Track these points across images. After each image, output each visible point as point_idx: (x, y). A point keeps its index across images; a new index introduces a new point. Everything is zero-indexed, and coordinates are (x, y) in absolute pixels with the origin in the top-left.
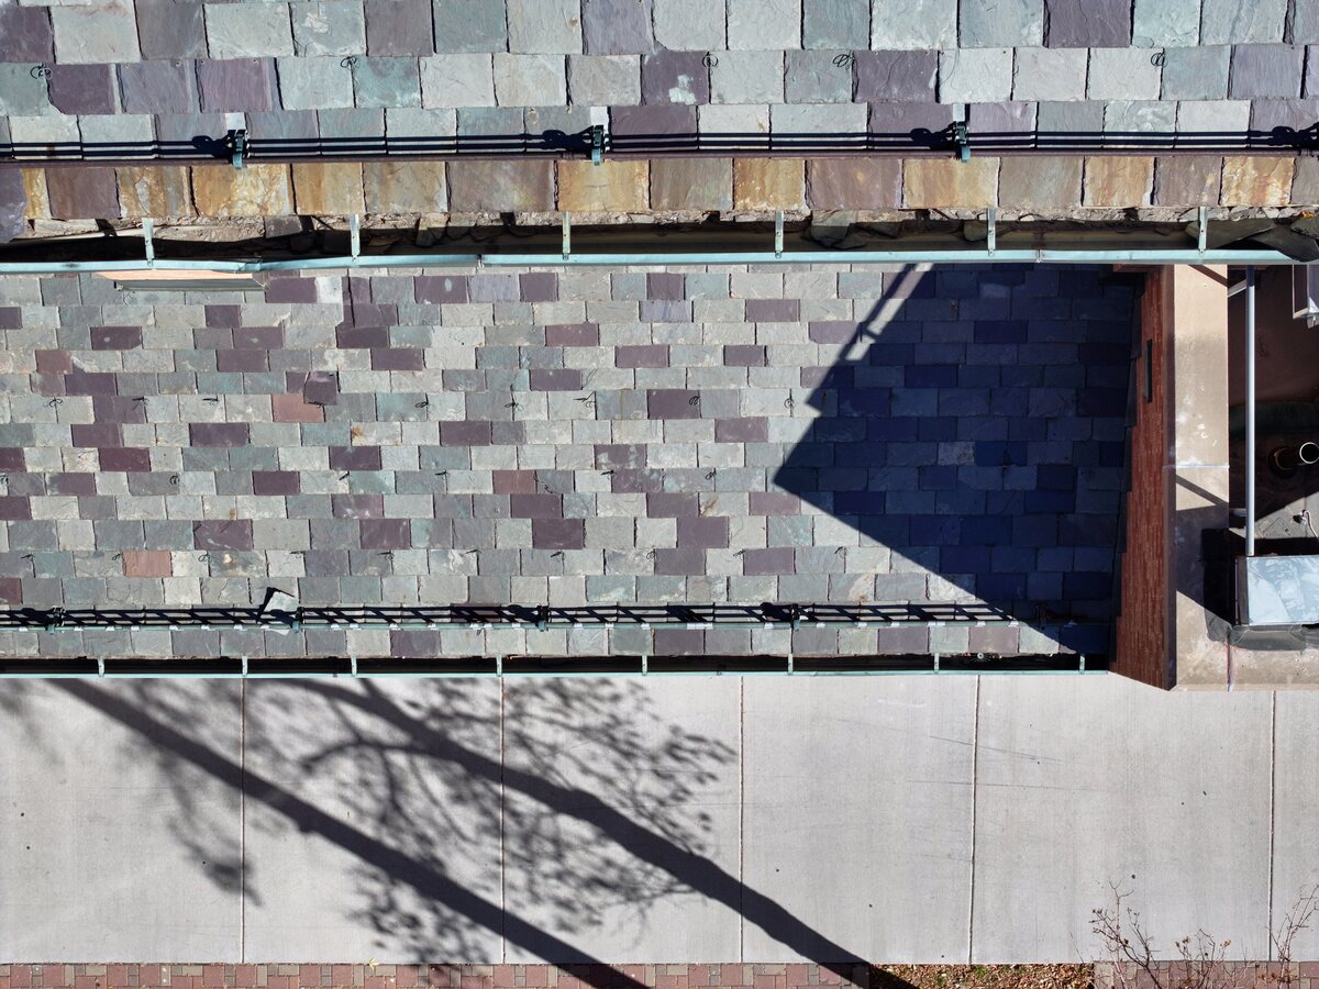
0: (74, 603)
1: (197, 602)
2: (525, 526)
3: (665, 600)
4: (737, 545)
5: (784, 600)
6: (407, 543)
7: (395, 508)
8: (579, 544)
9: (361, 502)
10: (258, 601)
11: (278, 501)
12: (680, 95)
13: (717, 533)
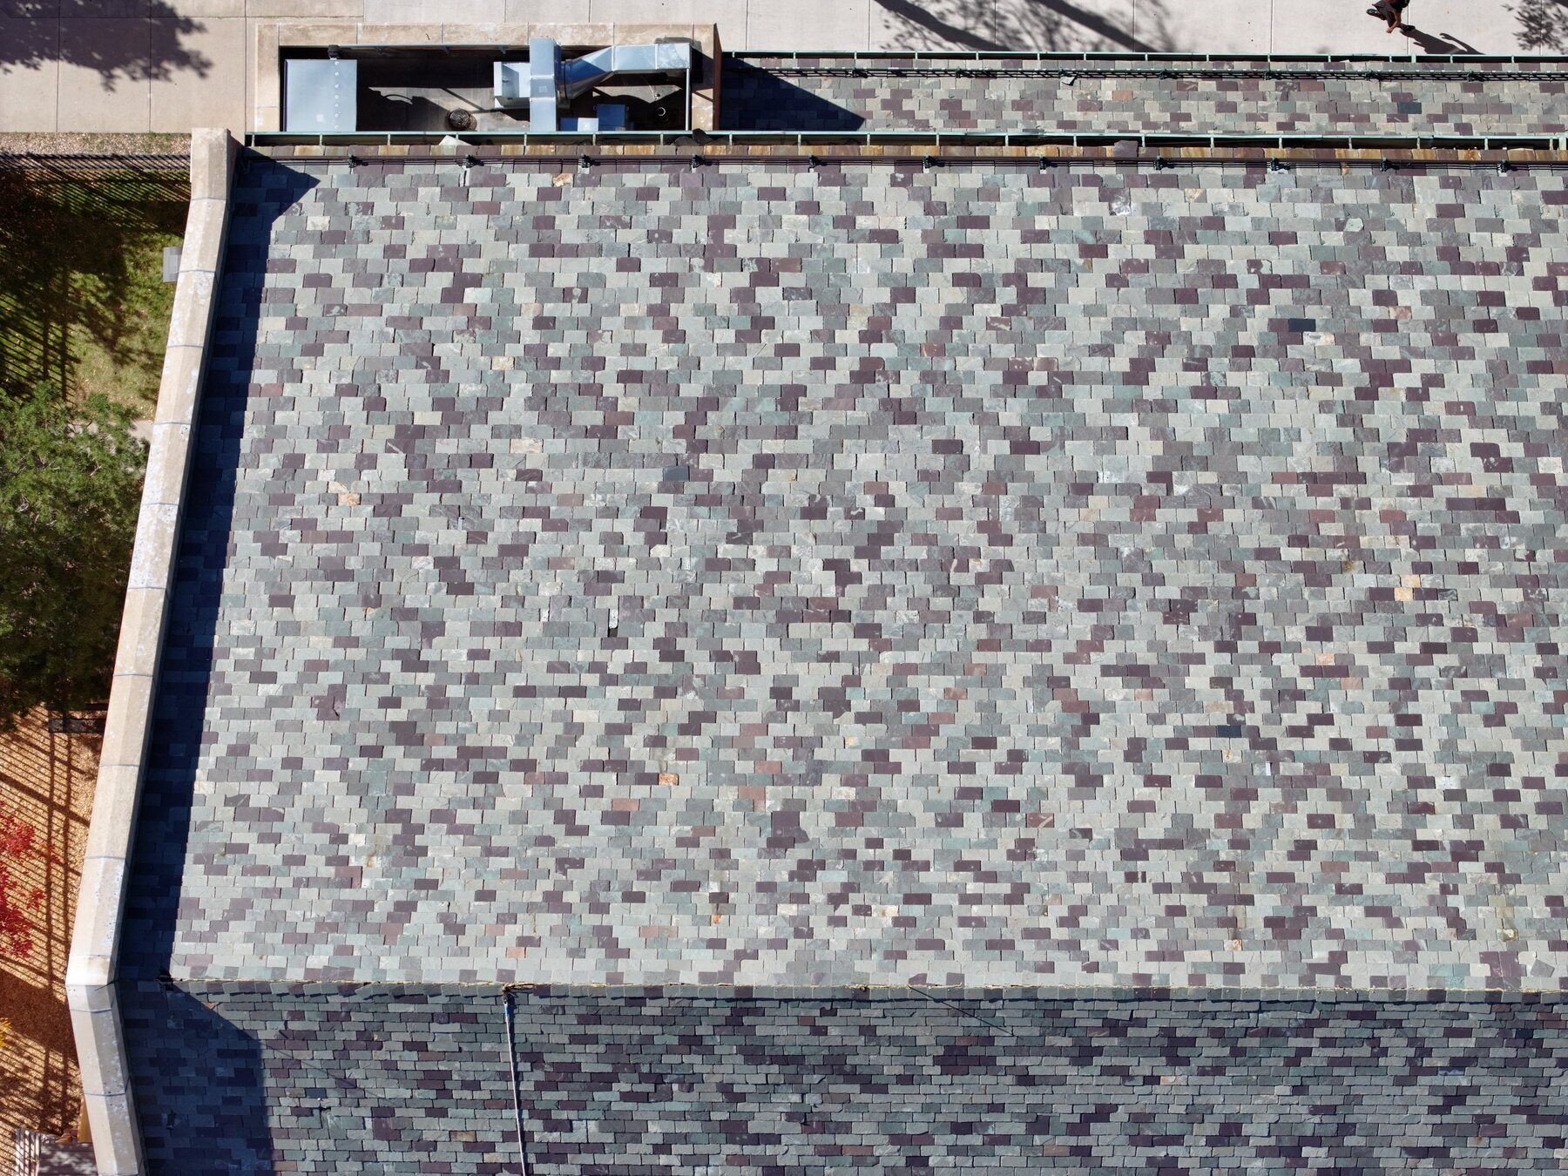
0: (1155, 81)
1: (1103, 81)
2: (965, 107)
3: (908, 80)
4: (878, 100)
5: (858, 79)
6: (1014, 103)
7: (1018, 115)
8: (943, 101)
9: (1032, 117)
10: (1077, 81)
11: (1066, 118)
12: (900, 176)
13: (886, 104)
